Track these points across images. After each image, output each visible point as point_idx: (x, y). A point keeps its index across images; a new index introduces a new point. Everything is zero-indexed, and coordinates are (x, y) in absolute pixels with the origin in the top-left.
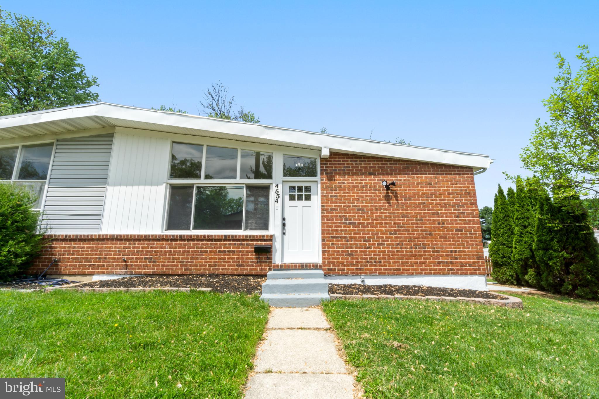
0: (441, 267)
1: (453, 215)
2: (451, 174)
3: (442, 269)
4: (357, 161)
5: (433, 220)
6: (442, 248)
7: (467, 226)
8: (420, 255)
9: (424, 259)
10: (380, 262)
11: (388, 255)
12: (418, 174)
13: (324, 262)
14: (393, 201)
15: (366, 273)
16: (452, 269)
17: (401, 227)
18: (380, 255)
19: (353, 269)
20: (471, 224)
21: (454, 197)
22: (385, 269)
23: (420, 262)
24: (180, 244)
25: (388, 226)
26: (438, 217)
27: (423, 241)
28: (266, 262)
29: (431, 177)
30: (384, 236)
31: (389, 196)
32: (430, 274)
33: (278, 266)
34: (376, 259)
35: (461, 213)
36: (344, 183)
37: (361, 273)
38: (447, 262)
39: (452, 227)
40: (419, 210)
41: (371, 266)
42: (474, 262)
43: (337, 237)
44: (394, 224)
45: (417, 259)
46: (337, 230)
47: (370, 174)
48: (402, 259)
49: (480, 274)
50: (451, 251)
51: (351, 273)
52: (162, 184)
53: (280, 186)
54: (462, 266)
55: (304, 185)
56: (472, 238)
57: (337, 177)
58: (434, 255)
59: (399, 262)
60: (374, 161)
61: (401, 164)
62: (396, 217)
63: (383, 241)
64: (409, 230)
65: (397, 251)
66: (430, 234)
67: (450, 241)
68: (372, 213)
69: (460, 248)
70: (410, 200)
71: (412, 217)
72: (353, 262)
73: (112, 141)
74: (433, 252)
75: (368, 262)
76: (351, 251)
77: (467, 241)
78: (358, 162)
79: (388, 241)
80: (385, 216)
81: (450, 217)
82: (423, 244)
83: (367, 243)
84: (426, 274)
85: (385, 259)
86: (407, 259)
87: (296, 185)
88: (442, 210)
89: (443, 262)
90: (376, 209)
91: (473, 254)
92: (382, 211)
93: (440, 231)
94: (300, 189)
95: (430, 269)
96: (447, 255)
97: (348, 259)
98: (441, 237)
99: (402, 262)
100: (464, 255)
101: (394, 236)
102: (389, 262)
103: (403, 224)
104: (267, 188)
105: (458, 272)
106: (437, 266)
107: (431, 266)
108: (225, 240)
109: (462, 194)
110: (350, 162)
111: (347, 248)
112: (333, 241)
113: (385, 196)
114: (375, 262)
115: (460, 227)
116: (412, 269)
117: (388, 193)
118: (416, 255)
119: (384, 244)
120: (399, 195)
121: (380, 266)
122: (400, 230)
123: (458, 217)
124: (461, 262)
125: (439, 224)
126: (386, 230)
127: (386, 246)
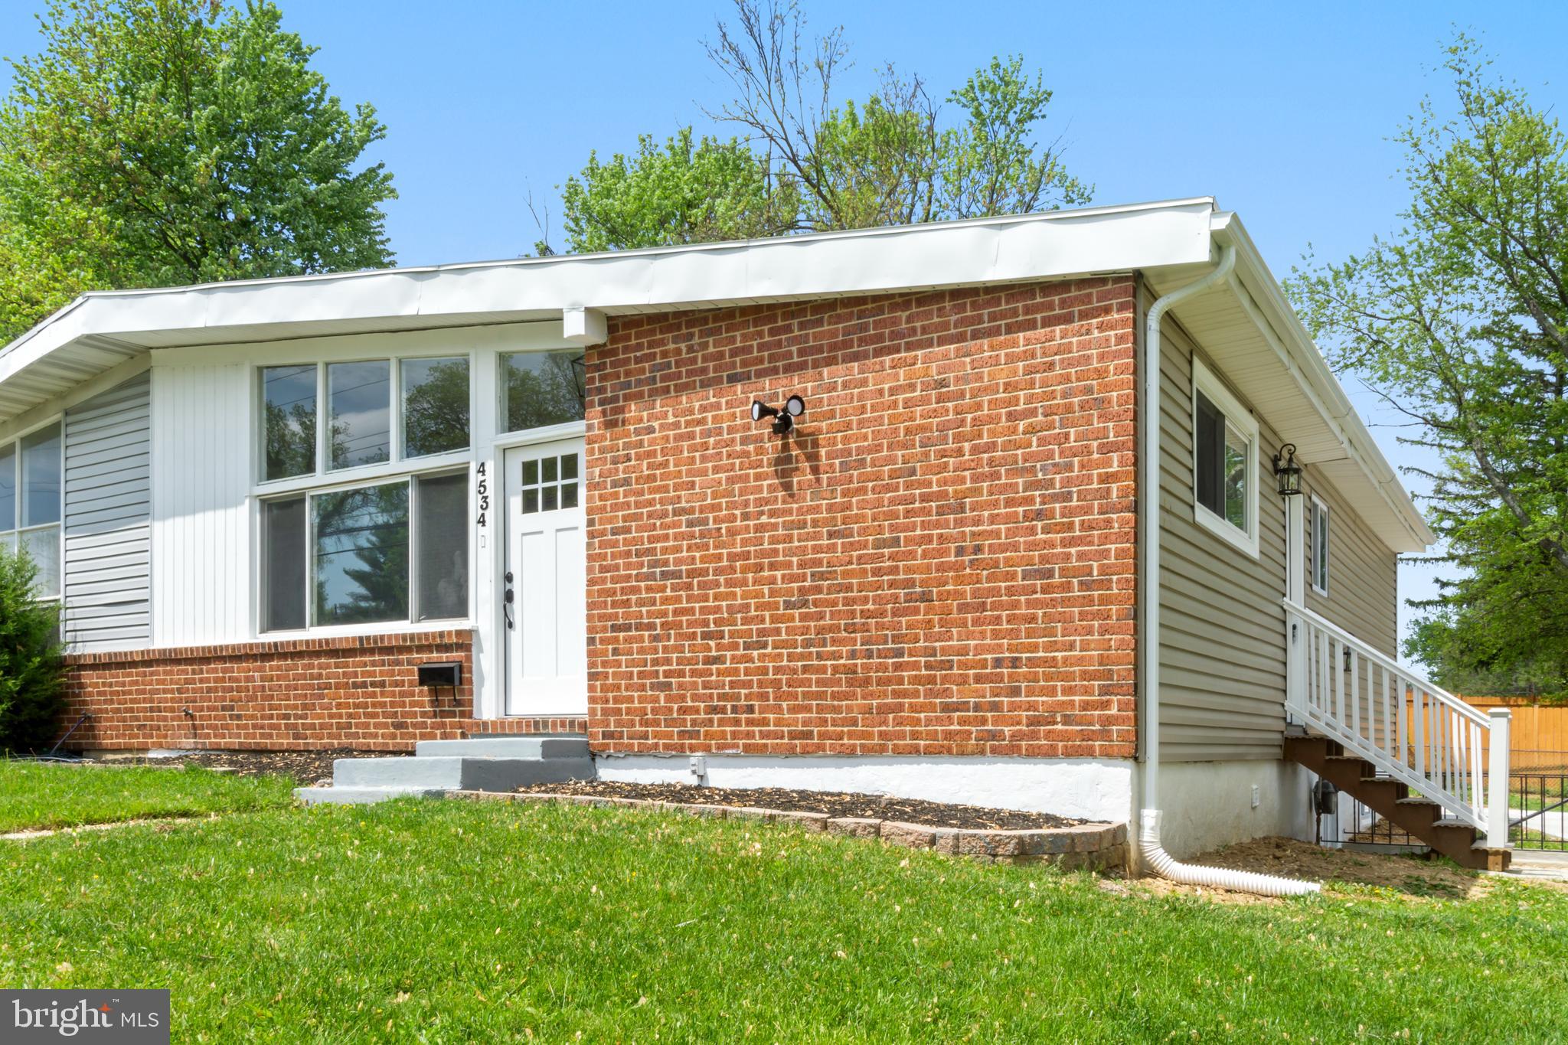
0: (955, 727)
1: (1021, 509)
2: (1031, 325)
3: (958, 732)
4: (691, 336)
5: (941, 536)
6: (963, 651)
7: (1073, 550)
8: (880, 682)
9: (896, 694)
10: (750, 709)
11: (776, 684)
12: (898, 351)
13: (592, 712)
14: (803, 477)
15: (707, 749)
16: (994, 736)
17: (822, 576)
18: (748, 684)
19: (670, 736)
20: (1091, 543)
21: (1031, 430)
22: (763, 735)
23: (879, 707)
24: (279, 668)
25: (779, 574)
26: (960, 523)
27: (897, 626)
28: (453, 714)
29: (946, 357)
30: (767, 614)
31: (788, 459)
32: (914, 752)
33: (485, 724)
34: (737, 697)
35: (1055, 498)
36: (650, 430)
37: (692, 749)
38: (977, 707)
39: (1008, 562)
40: (892, 501)
41: (721, 722)
42: (1086, 706)
43: (628, 628)
44: (801, 566)
45: (872, 695)
46: (626, 603)
47: (733, 379)
48: (820, 696)
49: (1108, 755)
50: (998, 663)
51: (667, 747)
52: (237, 504)
53: (490, 467)
54: (1033, 722)
55: (558, 452)
56: (1090, 601)
57: (633, 410)
58: (932, 680)
59: (808, 709)
60: (745, 325)
61: (839, 319)
62: (809, 537)
63: (762, 633)
64: (849, 588)
65: (805, 669)
66: (926, 598)
67: (997, 620)
68: (732, 532)
69: (1035, 648)
70: (862, 463)
71: (863, 531)
72: (670, 710)
73: (147, 393)
74: (929, 666)
75: (715, 710)
76: (667, 674)
77: (1067, 619)
78: (696, 340)
79: (778, 632)
80: (774, 540)
81: (1010, 518)
82: (896, 639)
83: (712, 643)
84: (900, 753)
85: (764, 697)
86: (834, 696)
87: (539, 455)
88: (977, 491)
89: (962, 707)
90: (746, 516)
91: (1085, 672)
92: (764, 519)
93: (960, 580)
94: (550, 465)
95: (915, 735)
96: (979, 679)
97: (656, 700)
98: (963, 608)
99: (820, 709)
100: (1048, 677)
101: (796, 613)
102: (778, 709)
103: (829, 565)
104: (457, 479)
105: (1019, 747)
106: (939, 721)
107: (918, 721)
108: (363, 651)
109: (1069, 408)
110: (671, 346)
111: (656, 662)
112: (616, 640)
113: (778, 461)
114: (735, 709)
115: (1044, 559)
116: (851, 735)
117: (786, 447)
118: (867, 682)
119: (764, 646)
120: (823, 452)
121: (750, 722)
122: (818, 590)
123: (1039, 515)
124: (1031, 706)
125: (960, 551)
126: (772, 593)
127: (769, 650)
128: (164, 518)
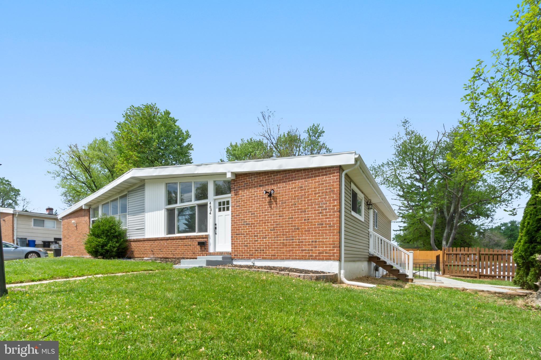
0: (304, 254)
1: (317, 212)
2: (319, 176)
3: (304, 255)
4: (252, 178)
5: (301, 217)
6: (305, 239)
7: (327, 220)
8: (289, 245)
9: (292, 248)
10: (263, 250)
11: (269, 245)
12: (293, 181)
13: (232, 251)
14: (274, 205)
15: (255, 258)
16: (311, 256)
17: (278, 225)
18: (263, 246)
19: (247, 255)
20: (331, 218)
21: (319, 196)
22: (266, 255)
23: (289, 250)
24: (170, 242)
25: (269, 224)
26: (305, 214)
27: (292, 234)
28: (204, 251)
29: (302, 182)
30: (267, 232)
31: (271, 202)
32: (295, 259)
33: (211, 253)
34: (261, 248)
35: (324, 210)
36: (244, 196)
37: (252, 258)
38: (308, 250)
39: (314, 222)
40: (292, 210)
41: (258, 253)
42: (330, 250)
43: (239, 234)
44: (274, 222)
45: (287, 248)
46: (239, 230)
47: (260, 186)
48: (277, 248)
49: (334, 260)
50: (312, 242)
51: (247, 258)
52: (162, 210)
53: (212, 203)
54: (319, 253)
55: (226, 200)
56: (330, 230)
57: (240, 192)
58: (299, 245)
59: (275, 250)
60: (263, 175)
61: (281, 174)
62: (275, 217)
63: (266, 235)
64: (283, 227)
65: (274, 243)
66: (298, 229)
67: (312, 233)
68: (260, 216)
69: (320, 239)
70: (285, 203)
71: (286, 216)
72: (248, 250)
73: (144, 188)
74: (299, 242)
75: (256, 250)
76: (247, 243)
77: (326, 233)
78: (253, 178)
79: (269, 235)
80: (268, 217)
81: (315, 213)
82: (292, 237)
83: (256, 237)
84: (293, 259)
85: (266, 248)
86: (280, 248)
87: (222, 201)
88: (308, 208)
89: (305, 250)
90: (263, 213)
91: (330, 244)
92: (266, 213)
93: (305, 225)
94: (224, 203)
95: (296, 256)
96: (309, 245)
97: (245, 248)
98: (305, 231)
99: (277, 250)
100: (322, 244)
101: (273, 232)
102: (269, 250)
103: (279, 222)
104: (205, 205)
105: (316, 258)
106: (301, 253)
107: (296, 253)
108: (187, 239)
109: (327, 192)
110: (248, 180)
111: (245, 241)
112: (237, 237)
113: (269, 202)
114: (260, 250)
115: (321, 221)
116: (283, 256)
117: (270, 199)
118: (286, 245)
119: (266, 238)
120: (278, 200)
121: (263, 253)
122: (277, 227)
123: (321, 213)
124: (319, 250)
125: (305, 220)
126: (268, 228)
127: (267, 239)
128: (147, 212)
